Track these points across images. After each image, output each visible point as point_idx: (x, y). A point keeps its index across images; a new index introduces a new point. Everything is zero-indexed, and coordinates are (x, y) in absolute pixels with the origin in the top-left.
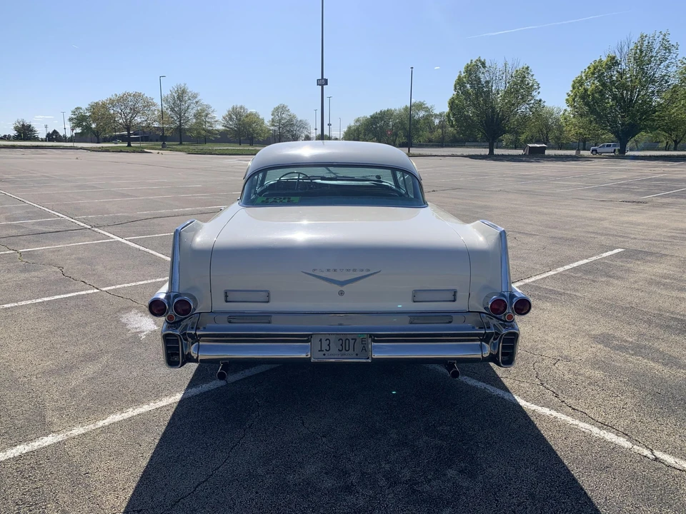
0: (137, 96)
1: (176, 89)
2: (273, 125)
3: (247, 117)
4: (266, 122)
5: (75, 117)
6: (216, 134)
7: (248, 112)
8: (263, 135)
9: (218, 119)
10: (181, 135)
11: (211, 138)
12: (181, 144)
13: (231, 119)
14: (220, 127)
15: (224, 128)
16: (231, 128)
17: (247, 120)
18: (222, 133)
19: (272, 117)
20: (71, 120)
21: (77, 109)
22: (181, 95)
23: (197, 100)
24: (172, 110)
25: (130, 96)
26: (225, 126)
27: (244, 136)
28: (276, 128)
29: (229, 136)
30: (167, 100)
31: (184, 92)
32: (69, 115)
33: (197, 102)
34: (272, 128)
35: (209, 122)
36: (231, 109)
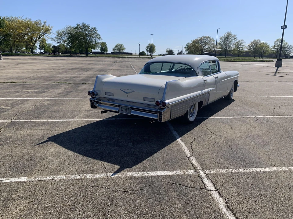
0: (207, 37)
1: (226, 34)
2: (274, 48)
3: (260, 44)
4: (270, 47)
5: (187, 46)
6: (244, 53)
7: (261, 42)
8: (267, 53)
9: (246, 45)
10: (226, 53)
11: (241, 54)
12: (225, 57)
13: (252, 46)
14: (246, 50)
15: (248, 50)
16: (251, 50)
17: (260, 46)
18: (247, 52)
19: (274, 44)
20: (185, 48)
21: (188, 43)
22: (228, 36)
23: (235, 38)
24: (224, 43)
25: (204, 37)
26: (249, 49)
27: (257, 54)
28: (276, 50)
29: (250, 54)
30: (222, 38)
31: (230, 34)
32: (185, 46)
33: (235, 39)
34: (274, 49)
35: (241, 48)
36: (252, 41)
